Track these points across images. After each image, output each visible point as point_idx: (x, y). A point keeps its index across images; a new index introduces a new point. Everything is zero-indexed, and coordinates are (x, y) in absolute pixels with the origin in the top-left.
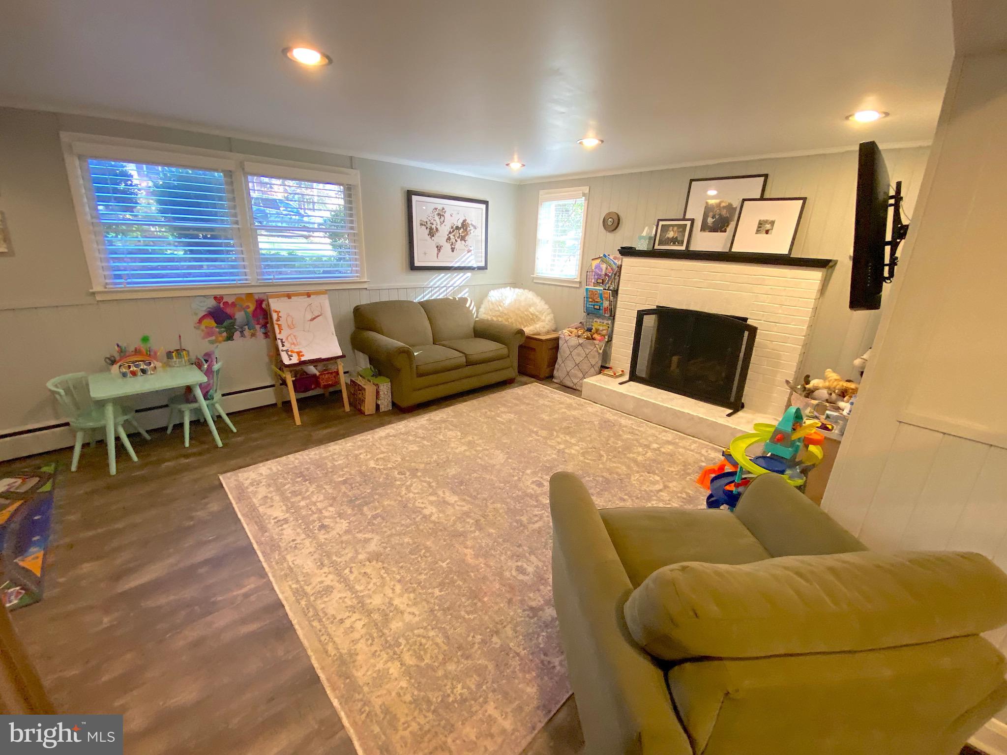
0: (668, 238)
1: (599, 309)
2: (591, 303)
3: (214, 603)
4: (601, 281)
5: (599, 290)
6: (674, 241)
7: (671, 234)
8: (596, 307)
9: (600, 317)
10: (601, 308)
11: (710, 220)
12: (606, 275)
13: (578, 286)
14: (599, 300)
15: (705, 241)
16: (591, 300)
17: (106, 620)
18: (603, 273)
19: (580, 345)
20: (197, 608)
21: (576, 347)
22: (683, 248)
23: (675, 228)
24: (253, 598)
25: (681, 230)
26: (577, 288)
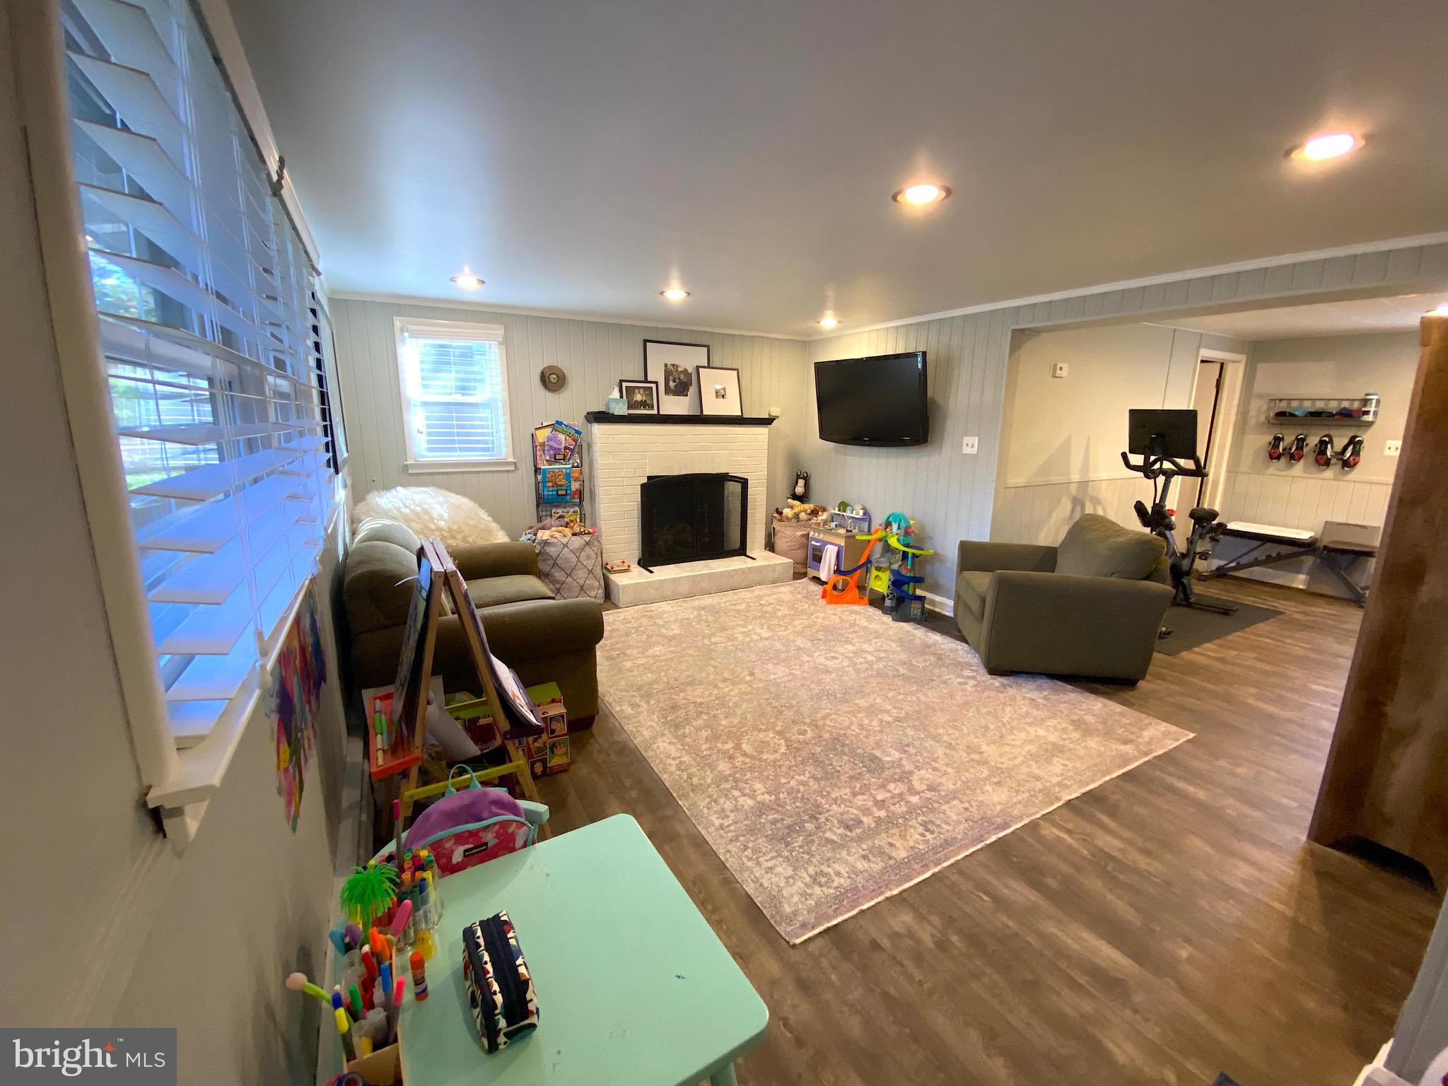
0: (637, 401)
1: (566, 495)
2: (550, 489)
3: (1093, 855)
4: (562, 457)
5: (566, 468)
6: (644, 404)
7: (638, 397)
8: (560, 492)
9: (559, 506)
10: (569, 492)
11: (672, 384)
12: (566, 448)
13: (513, 468)
14: (564, 482)
15: (673, 405)
16: (550, 484)
17: (1184, 954)
18: (563, 445)
19: (587, 544)
20: (1109, 868)
21: (582, 549)
22: (655, 412)
23: (642, 391)
24: (1070, 826)
25: (647, 392)
26: (512, 471)
